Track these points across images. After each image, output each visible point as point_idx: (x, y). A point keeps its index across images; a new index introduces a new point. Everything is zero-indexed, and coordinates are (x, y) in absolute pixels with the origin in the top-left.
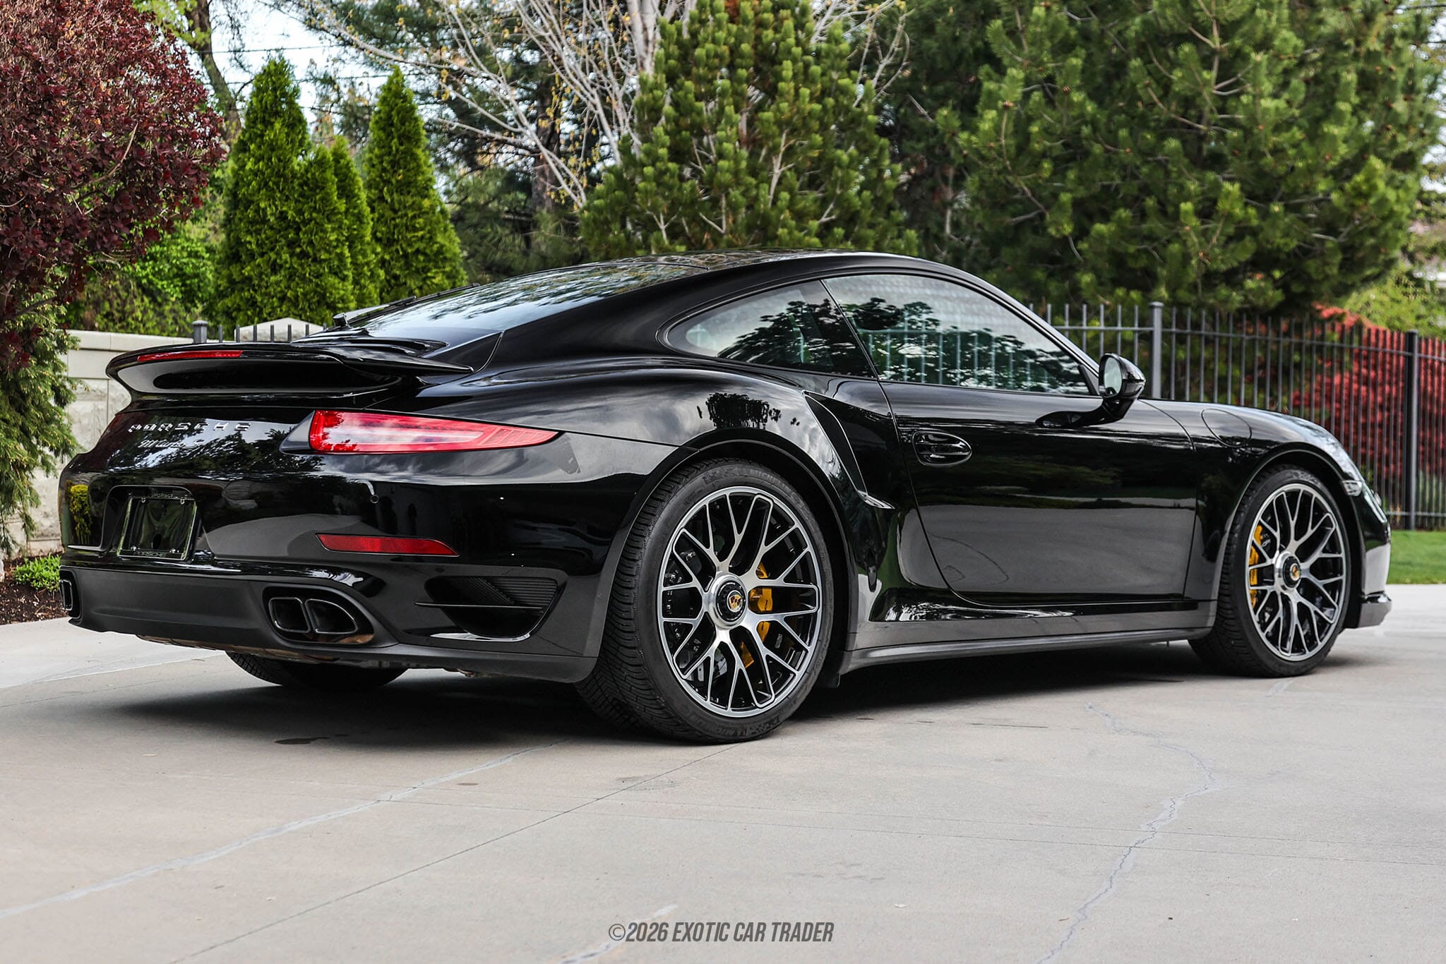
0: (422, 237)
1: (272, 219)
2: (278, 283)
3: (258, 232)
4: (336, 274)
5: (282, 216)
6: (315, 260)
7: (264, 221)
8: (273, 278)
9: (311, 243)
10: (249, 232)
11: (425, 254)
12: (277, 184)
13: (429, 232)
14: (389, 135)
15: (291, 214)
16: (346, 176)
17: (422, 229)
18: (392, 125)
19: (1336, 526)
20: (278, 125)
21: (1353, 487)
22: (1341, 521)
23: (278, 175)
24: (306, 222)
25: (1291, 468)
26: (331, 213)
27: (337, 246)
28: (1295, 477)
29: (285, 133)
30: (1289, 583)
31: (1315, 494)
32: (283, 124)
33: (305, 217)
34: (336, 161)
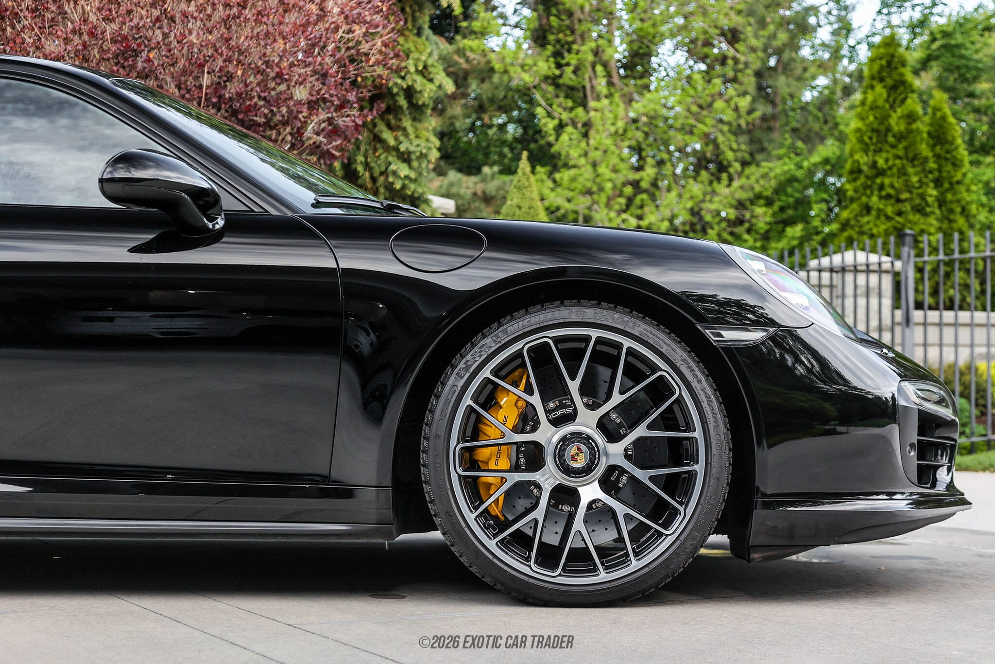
1: (865, 168)
2: (868, 223)
3: (855, 180)
5: (874, 165)
6: (899, 201)
7: (860, 171)
9: (892, 186)
12: (870, 138)
15: (881, 162)
19: (680, 390)
20: (879, 89)
21: (729, 335)
22: (695, 384)
23: (873, 130)
24: (890, 168)
25: (579, 304)
26: (914, 159)
27: (920, 187)
28: (574, 318)
29: (885, 95)
30: (568, 471)
31: (627, 343)
32: (884, 87)
33: (890, 163)
34: (934, 114)
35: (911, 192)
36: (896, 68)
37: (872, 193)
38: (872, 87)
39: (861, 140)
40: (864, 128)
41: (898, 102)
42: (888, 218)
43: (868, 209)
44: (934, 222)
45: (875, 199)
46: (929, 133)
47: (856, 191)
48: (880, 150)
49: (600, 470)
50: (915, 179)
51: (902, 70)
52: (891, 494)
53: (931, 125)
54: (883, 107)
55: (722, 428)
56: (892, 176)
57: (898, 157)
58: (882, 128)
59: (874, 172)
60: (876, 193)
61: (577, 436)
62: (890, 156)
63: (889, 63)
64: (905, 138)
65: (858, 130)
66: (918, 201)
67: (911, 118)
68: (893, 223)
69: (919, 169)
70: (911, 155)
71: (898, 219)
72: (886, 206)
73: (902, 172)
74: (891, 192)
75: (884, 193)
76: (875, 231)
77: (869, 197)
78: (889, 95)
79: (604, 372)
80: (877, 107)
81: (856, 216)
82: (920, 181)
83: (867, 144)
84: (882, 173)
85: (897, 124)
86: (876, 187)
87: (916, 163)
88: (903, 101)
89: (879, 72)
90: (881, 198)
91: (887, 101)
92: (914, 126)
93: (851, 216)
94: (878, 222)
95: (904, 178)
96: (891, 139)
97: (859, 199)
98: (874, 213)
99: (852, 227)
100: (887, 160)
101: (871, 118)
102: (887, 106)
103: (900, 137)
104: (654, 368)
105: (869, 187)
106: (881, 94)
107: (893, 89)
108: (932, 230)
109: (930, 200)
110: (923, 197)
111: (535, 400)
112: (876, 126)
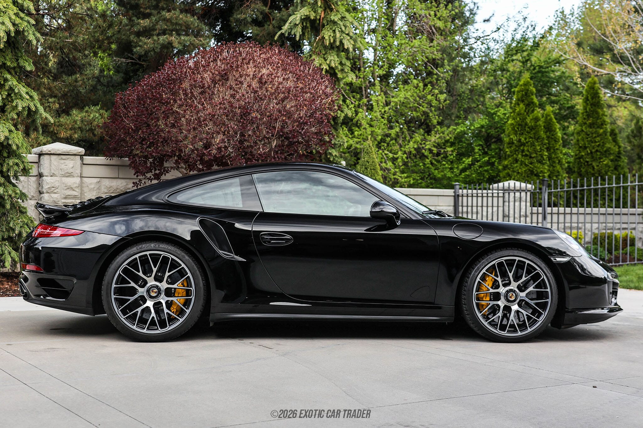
0: (599, 145)
1: (515, 142)
2: (517, 167)
3: (511, 147)
4: (540, 162)
5: (520, 141)
6: (531, 157)
7: (513, 143)
8: (515, 165)
9: (528, 151)
10: (508, 148)
11: (600, 152)
12: (518, 128)
13: (603, 142)
14: (587, 104)
15: (523, 139)
16: (550, 123)
17: (599, 142)
18: (588, 100)
19: (543, 276)
20: (522, 105)
21: (558, 259)
22: (548, 274)
23: (519, 125)
24: (527, 143)
25: (512, 249)
26: (538, 139)
27: (540, 151)
28: (511, 254)
29: (524, 108)
30: (508, 301)
31: (527, 262)
32: (524, 105)
33: (527, 140)
34: (546, 117)
35: (536, 154)
36: (529, 96)
37: (518, 153)
38: (519, 105)
39: (513, 129)
40: (515, 124)
41: (530, 111)
42: (526, 165)
43: (516, 161)
44: (546, 167)
45: (520, 156)
46: (544, 126)
47: (511, 152)
48: (522, 134)
49: (518, 301)
50: (538, 148)
51: (532, 97)
52: (603, 309)
53: (545, 122)
54: (524, 114)
55: (556, 288)
56: (528, 146)
57: (531, 138)
58: (523, 124)
59: (520, 144)
60: (520, 153)
61: (511, 290)
62: (527, 137)
63: (526, 94)
64: (534, 129)
65: (512, 124)
66: (539, 158)
67: (537, 119)
68: (528, 167)
69: (540, 143)
70: (537, 137)
71: (531, 165)
72: (525, 159)
73: (533, 145)
74: (528, 153)
75: (524, 154)
76: (520, 171)
77: (517, 155)
78: (526, 109)
79: (520, 271)
80: (521, 114)
81: (511, 163)
82: (540, 149)
83: (516, 131)
84: (524, 144)
85: (530, 122)
86: (520, 150)
87: (539, 140)
88: (533, 111)
89: (522, 97)
90: (522, 156)
91: (525, 111)
92: (538, 123)
93: (509, 163)
94: (521, 167)
95: (533, 147)
96: (527, 129)
97: (513, 155)
98: (519, 162)
99: (509, 169)
100: (526, 139)
101: (518, 119)
102: (525, 113)
103: (532, 128)
104: (536, 269)
105: (517, 150)
106: (523, 108)
107: (528, 105)
108: (546, 171)
109: (545, 157)
110: (542, 156)
111: (499, 279)
112: (520, 123)
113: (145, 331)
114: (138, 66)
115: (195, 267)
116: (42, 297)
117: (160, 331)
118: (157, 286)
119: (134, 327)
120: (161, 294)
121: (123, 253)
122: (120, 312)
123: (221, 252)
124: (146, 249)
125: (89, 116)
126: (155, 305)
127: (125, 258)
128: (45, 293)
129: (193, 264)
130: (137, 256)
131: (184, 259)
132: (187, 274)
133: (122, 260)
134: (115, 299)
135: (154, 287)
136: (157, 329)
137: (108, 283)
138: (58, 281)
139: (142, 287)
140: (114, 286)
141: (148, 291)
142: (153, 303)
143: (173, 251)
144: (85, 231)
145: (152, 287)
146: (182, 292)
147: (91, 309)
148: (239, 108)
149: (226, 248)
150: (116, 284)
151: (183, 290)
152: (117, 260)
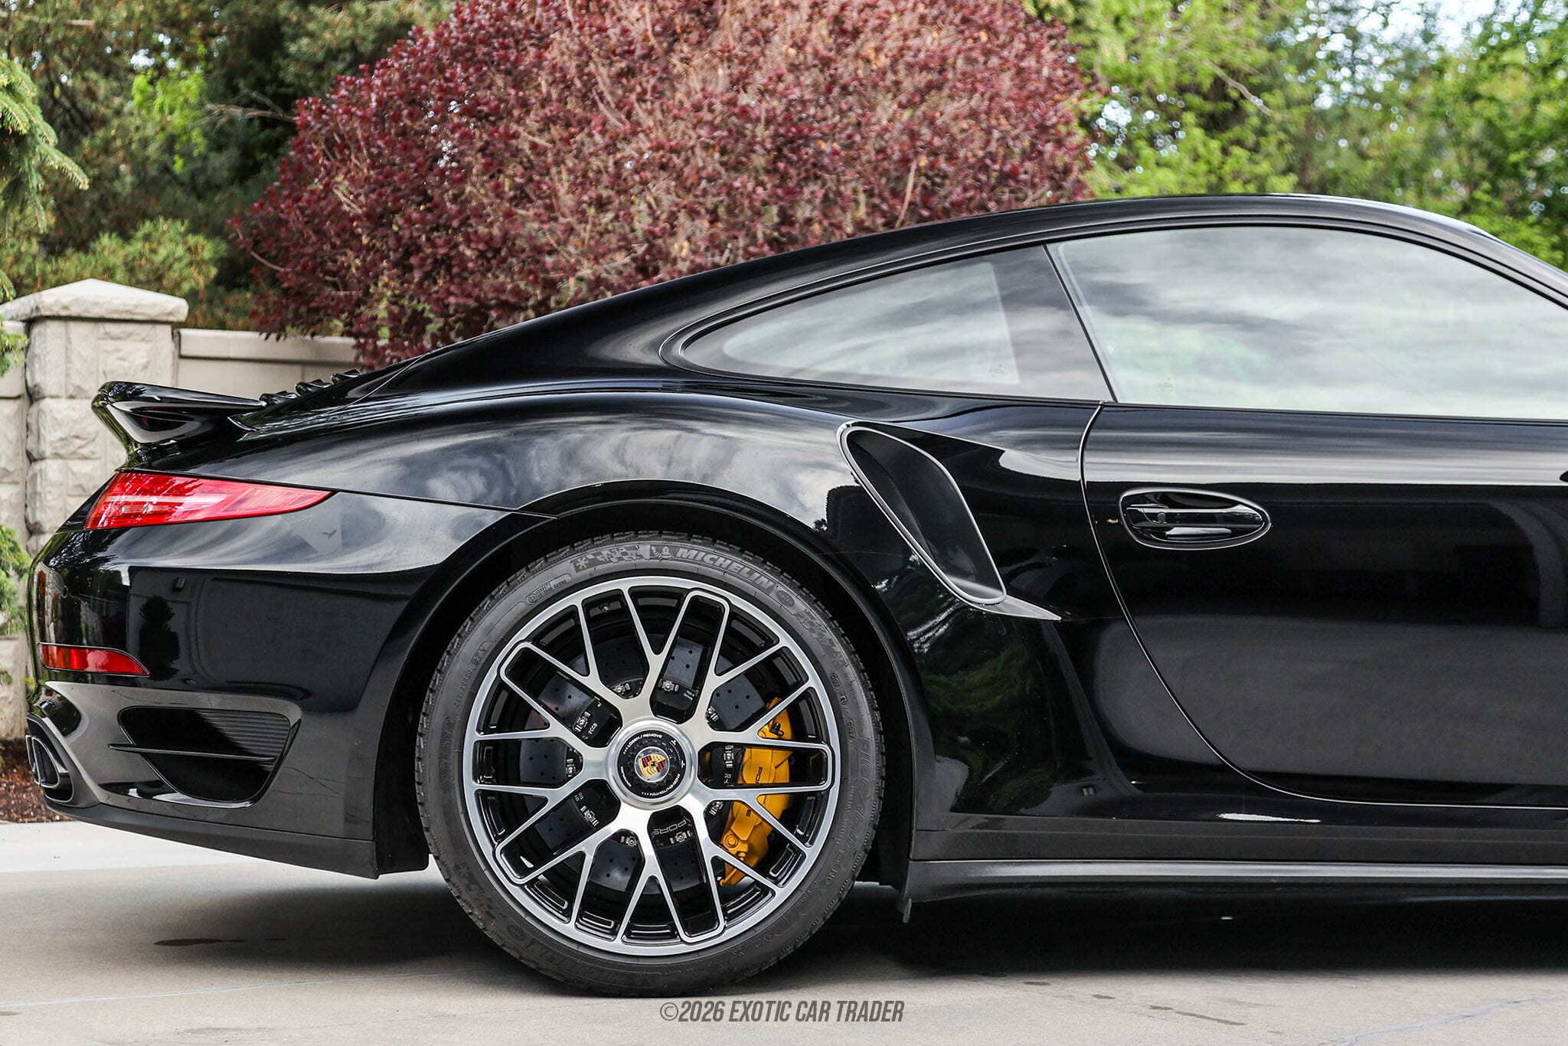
113: (618, 944)
114: (280, 129)
115: (839, 648)
116: (133, 792)
117: (684, 945)
118: (667, 738)
119: (569, 928)
120: (682, 771)
121: (511, 588)
122: (503, 860)
123: (951, 582)
124: (614, 565)
125: (154, 251)
126: (657, 821)
127: (522, 607)
128: (153, 774)
129: (829, 634)
130: (576, 599)
131: (788, 613)
132: (802, 679)
133: (509, 618)
134: (482, 795)
135: (651, 741)
136: (673, 934)
137: (448, 724)
138: (213, 719)
139: (599, 740)
140: (473, 736)
141: (626, 761)
142: (648, 814)
143: (738, 575)
144: (334, 492)
145: (643, 740)
146: (772, 765)
147: (366, 847)
148: (769, 122)
149: (965, 561)
150: (484, 727)
151: (780, 756)
152: (487, 621)
